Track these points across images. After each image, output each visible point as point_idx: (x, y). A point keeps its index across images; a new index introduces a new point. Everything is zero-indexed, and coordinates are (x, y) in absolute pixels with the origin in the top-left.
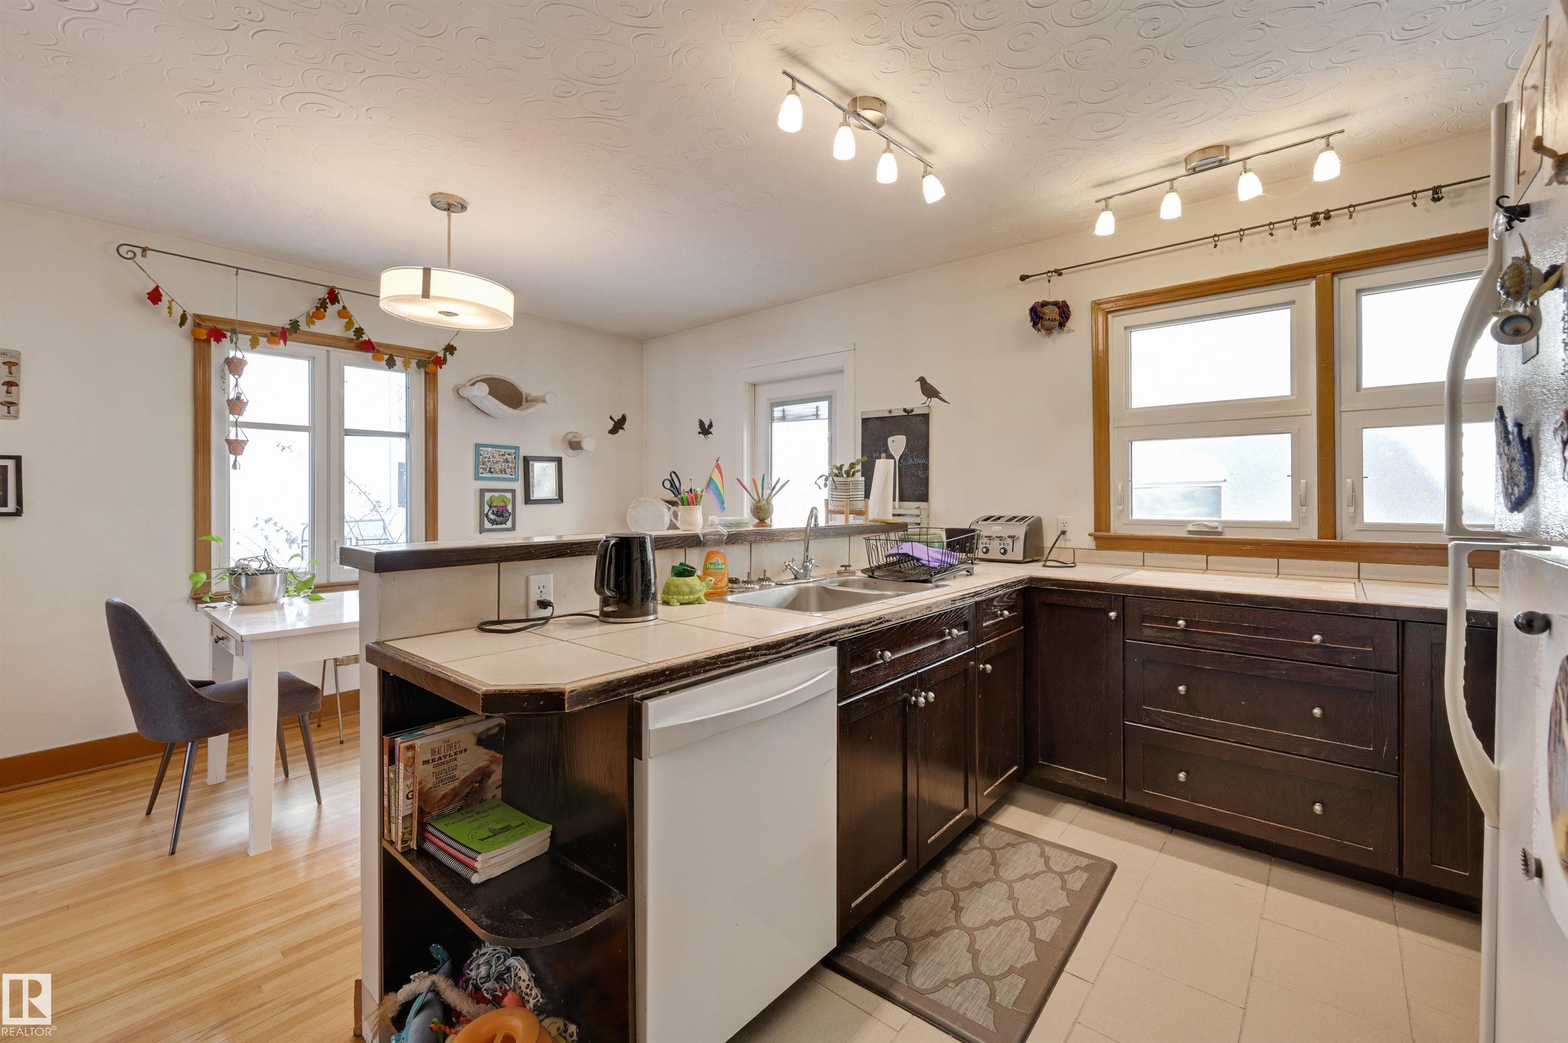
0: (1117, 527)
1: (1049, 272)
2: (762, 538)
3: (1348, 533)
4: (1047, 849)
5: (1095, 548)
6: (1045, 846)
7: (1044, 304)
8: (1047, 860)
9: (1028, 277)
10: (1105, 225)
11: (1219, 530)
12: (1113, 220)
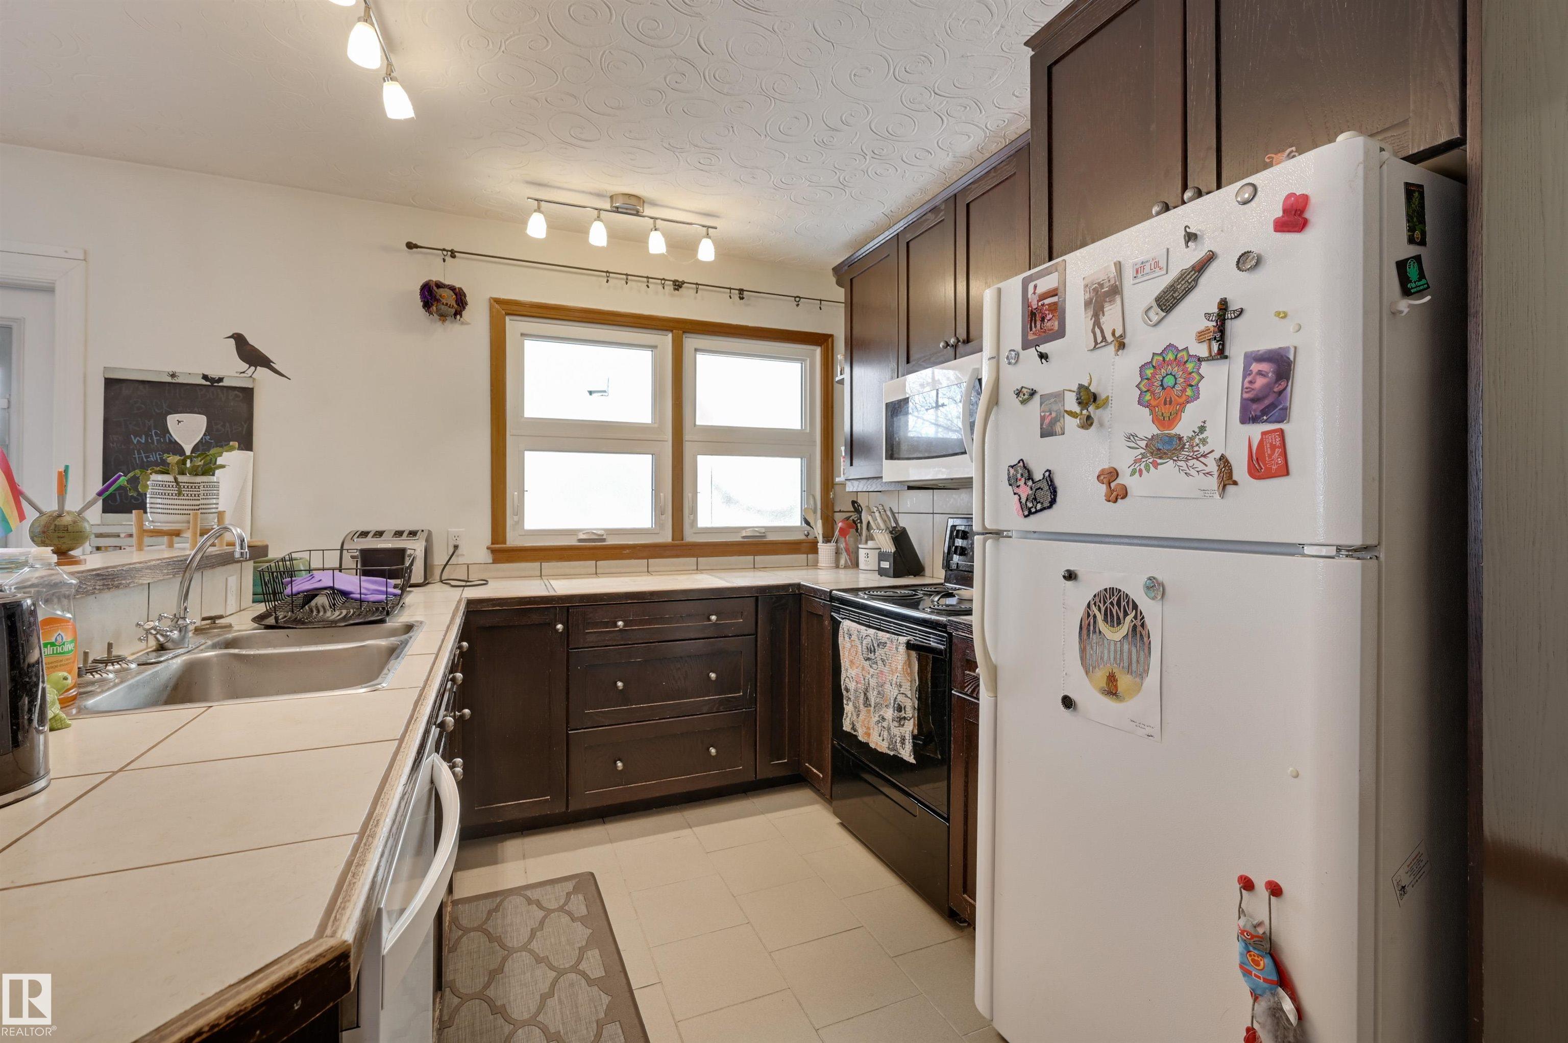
0: (513, 540)
1: (444, 250)
2: (104, 585)
3: (690, 537)
4: (528, 893)
5: (491, 561)
6: (525, 893)
7: (439, 285)
8: (538, 904)
9: (416, 246)
10: (537, 227)
11: (604, 537)
12: (546, 226)
